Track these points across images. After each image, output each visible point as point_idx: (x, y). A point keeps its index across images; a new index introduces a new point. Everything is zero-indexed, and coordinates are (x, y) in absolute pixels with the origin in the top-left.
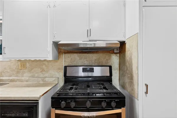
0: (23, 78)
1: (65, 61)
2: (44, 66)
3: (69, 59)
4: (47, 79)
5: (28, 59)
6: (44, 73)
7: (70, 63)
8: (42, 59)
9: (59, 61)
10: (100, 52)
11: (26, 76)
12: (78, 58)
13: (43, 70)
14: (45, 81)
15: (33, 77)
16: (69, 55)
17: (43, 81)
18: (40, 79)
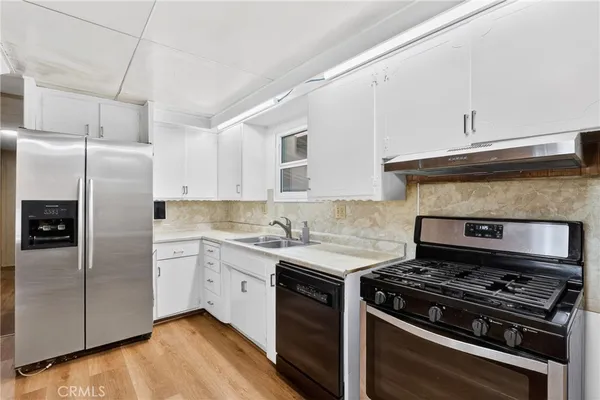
0: (340, 236)
1: (421, 204)
2: (376, 215)
3: (433, 198)
4: (380, 244)
5: (348, 200)
6: (376, 228)
7: (435, 209)
8: (364, 199)
9: (409, 203)
10: (534, 174)
11: (346, 233)
12: (459, 197)
13: (374, 224)
14: (377, 248)
15: (356, 235)
16: (431, 188)
17: (374, 246)
18: (368, 242)
